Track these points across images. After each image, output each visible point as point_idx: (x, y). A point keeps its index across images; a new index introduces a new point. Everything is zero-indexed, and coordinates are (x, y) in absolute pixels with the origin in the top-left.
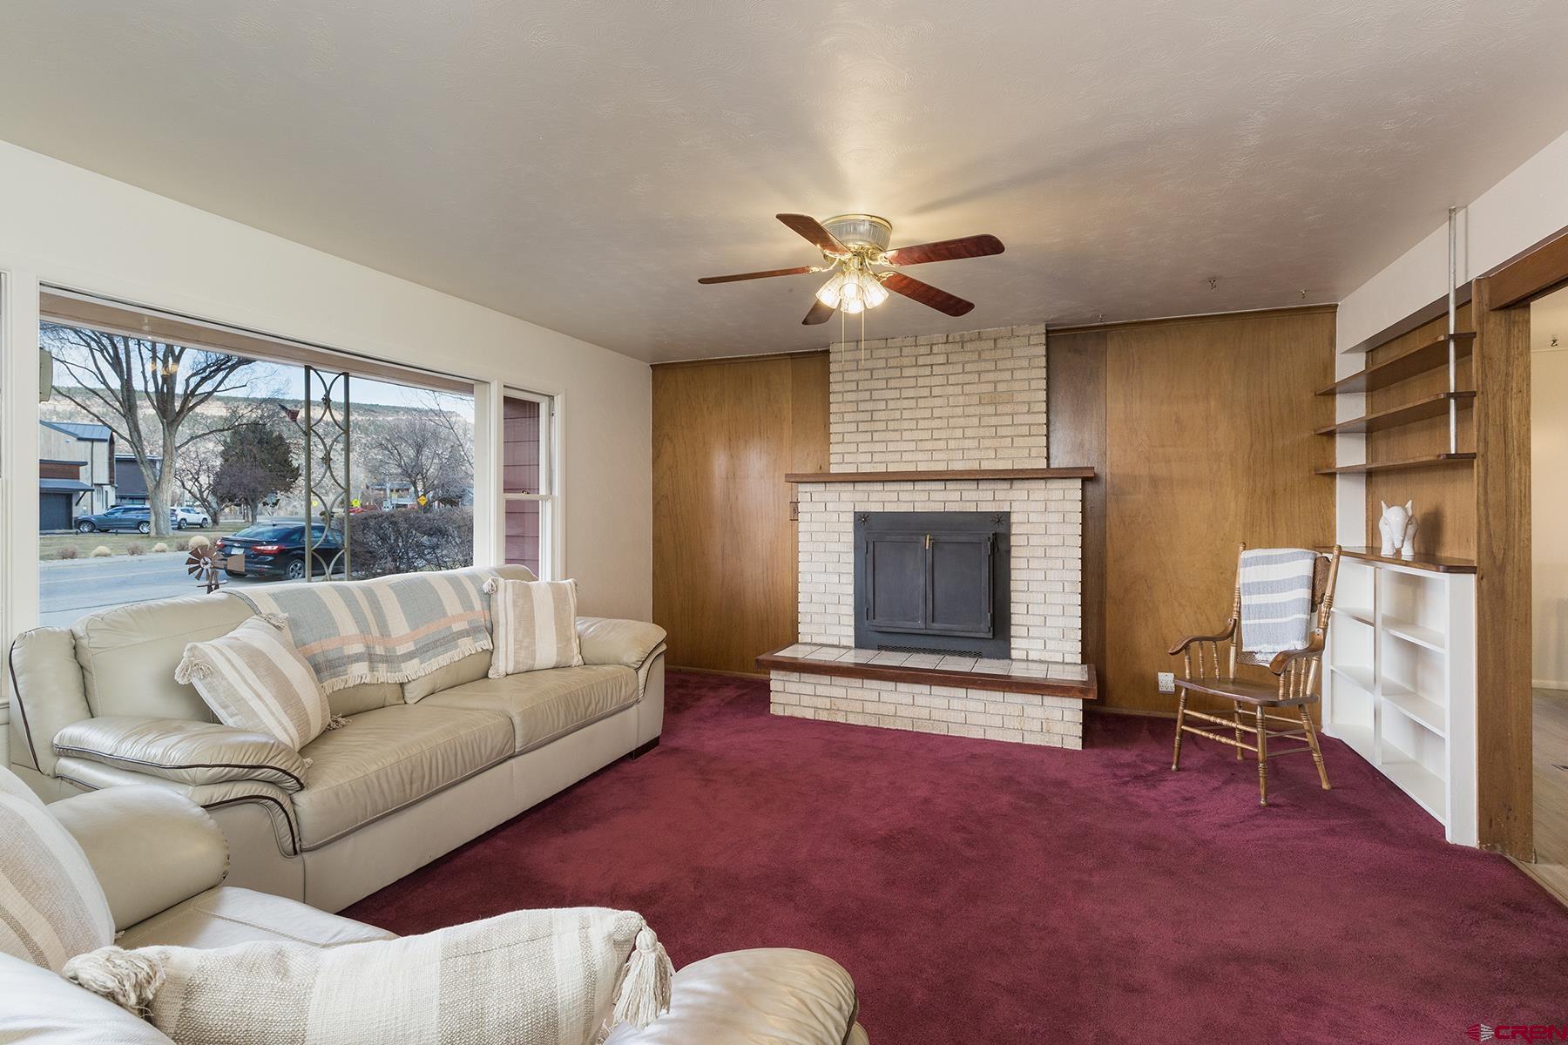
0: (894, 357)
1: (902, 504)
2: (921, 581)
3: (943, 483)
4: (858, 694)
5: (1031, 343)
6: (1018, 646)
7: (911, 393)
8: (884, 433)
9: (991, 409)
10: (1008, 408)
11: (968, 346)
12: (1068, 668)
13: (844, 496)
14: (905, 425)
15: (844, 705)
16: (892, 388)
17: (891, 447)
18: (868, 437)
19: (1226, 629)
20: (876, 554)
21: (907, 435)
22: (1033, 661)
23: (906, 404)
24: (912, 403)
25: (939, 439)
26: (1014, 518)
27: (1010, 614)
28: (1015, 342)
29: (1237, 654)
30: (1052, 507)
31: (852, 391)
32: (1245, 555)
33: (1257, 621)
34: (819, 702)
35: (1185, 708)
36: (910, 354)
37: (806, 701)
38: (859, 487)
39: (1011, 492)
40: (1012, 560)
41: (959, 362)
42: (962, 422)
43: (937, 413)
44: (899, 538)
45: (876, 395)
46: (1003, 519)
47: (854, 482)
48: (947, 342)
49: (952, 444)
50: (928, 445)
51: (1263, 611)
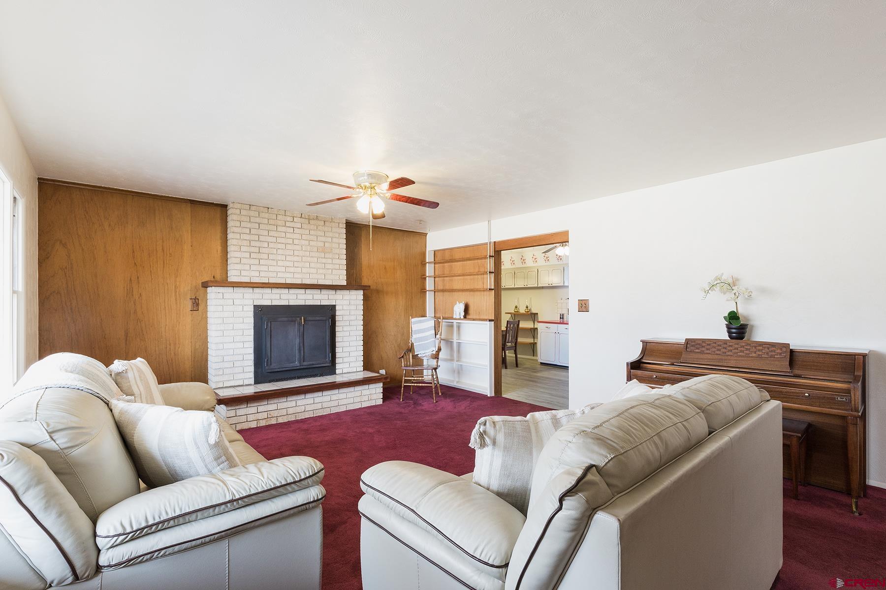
0: (273, 219)
1: (283, 301)
2: (297, 341)
3: (304, 290)
4: (285, 405)
5: (340, 226)
6: (339, 368)
7: (283, 240)
8: (266, 261)
9: (322, 255)
10: (330, 256)
11: (312, 222)
12: (358, 373)
13: (246, 296)
14: (279, 257)
15: (275, 414)
16: (271, 236)
17: (271, 269)
18: (257, 262)
19: (409, 347)
20: (272, 328)
21: (280, 263)
22: (345, 373)
23: (279, 246)
24: (283, 246)
25: (298, 267)
26: (337, 308)
27: (335, 353)
28: (333, 224)
29: (413, 356)
30: (352, 302)
31: (246, 234)
32: (413, 320)
33: (419, 343)
34: (260, 416)
35: (405, 377)
36: (282, 219)
37: (251, 418)
38: (256, 290)
39: (336, 296)
40: (336, 328)
41: (307, 229)
42: (309, 259)
43: (296, 253)
44: (285, 319)
45: (262, 238)
46: (333, 308)
47: (253, 287)
48: (301, 217)
49: (304, 270)
50: (292, 270)
51: (420, 339)
